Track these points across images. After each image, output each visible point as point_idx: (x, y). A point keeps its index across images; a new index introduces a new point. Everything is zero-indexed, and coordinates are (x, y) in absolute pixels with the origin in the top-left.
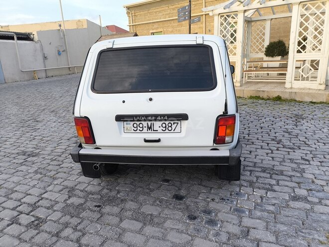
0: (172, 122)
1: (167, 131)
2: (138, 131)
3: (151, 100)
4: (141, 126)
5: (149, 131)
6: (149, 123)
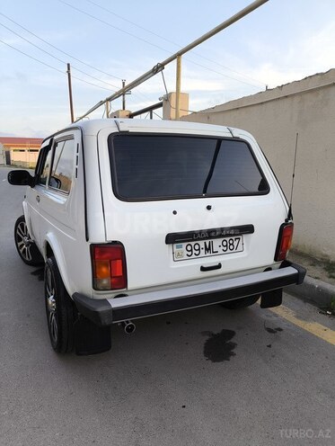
0: (233, 238)
1: (229, 251)
2: (194, 256)
3: (209, 208)
4: (197, 247)
5: (208, 254)
6: (207, 242)
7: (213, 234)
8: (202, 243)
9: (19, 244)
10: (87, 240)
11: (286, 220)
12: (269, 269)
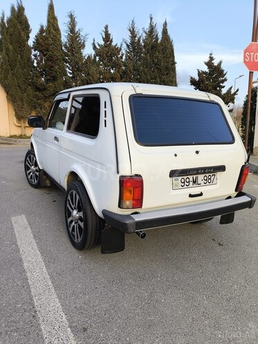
0: (211, 174)
1: (208, 184)
2: (185, 186)
4: (188, 180)
5: (194, 185)
6: (195, 176)
7: (200, 171)
8: (191, 177)
9: (28, 172)
10: (118, 173)
11: (245, 163)
12: (229, 197)
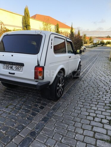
0: (19, 67)
2: (7, 69)
3: (12, 56)
4: (8, 66)
5: (11, 69)
7: (10, 63)
